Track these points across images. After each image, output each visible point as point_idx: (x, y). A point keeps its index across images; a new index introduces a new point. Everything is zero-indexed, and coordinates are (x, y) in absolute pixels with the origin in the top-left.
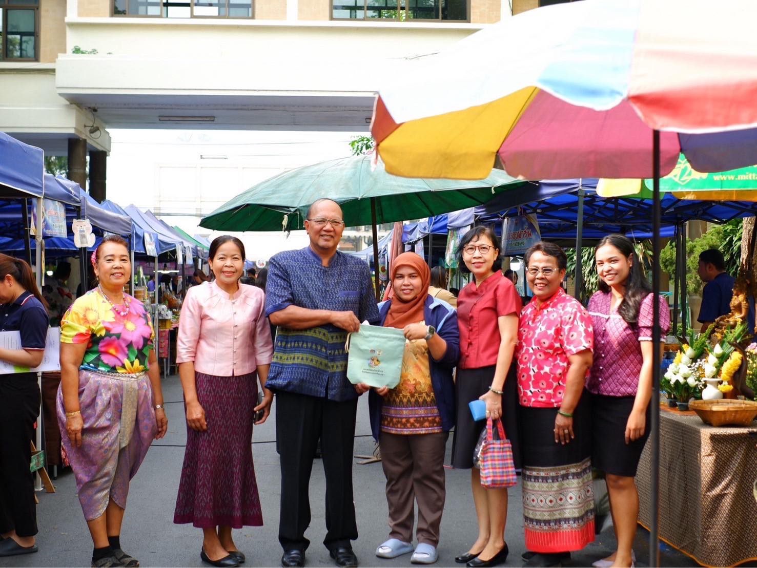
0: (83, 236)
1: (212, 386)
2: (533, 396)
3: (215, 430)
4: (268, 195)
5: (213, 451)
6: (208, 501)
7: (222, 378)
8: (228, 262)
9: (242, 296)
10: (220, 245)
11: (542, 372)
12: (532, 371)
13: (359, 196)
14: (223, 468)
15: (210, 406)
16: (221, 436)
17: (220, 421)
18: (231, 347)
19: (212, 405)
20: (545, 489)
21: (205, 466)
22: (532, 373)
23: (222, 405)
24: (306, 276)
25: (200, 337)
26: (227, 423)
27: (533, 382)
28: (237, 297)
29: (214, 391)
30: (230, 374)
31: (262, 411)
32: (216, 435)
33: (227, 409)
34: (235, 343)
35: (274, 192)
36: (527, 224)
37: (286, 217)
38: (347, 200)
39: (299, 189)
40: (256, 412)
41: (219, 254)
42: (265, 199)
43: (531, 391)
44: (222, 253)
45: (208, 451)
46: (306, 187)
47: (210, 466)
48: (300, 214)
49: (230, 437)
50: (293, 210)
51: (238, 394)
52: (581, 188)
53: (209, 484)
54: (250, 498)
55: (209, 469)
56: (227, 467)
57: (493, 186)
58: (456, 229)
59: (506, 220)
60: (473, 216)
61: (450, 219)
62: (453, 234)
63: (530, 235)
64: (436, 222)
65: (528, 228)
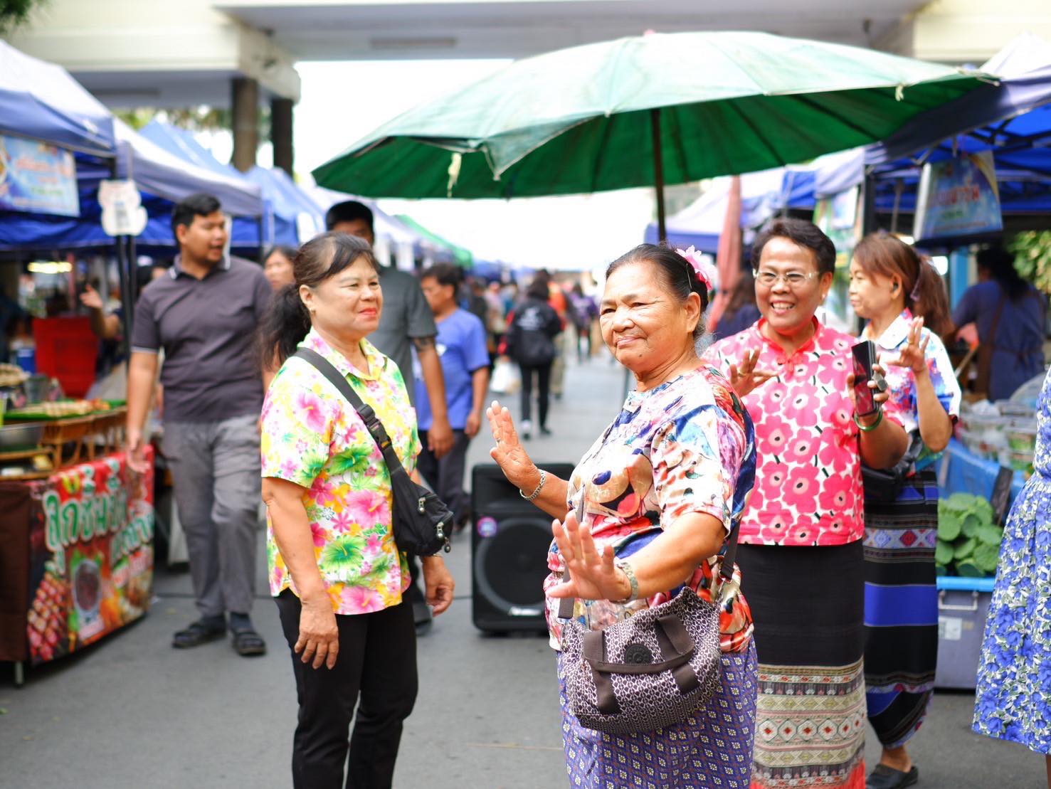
0: (121, 214)
2: (820, 525)
4: (431, 116)
11: (843, 474)
12: (821, 473)
13: (608, 110)
20: (820, 707)
22: (821, 478)
27: (822, 496)
35: (443, 111)
37: (457, 160)
38: (582, 120)
42: (423, 125)
43: (817, 515)
48: (489, 152)
50: (473, 144)
57: (900, 84)
58: (831, 196)
59: (927, 169)
60: (862, 168)
61: (819, 180)
62: (825, 208)
63: (975, 195)
64: (795, 187)
65: (974, 182)
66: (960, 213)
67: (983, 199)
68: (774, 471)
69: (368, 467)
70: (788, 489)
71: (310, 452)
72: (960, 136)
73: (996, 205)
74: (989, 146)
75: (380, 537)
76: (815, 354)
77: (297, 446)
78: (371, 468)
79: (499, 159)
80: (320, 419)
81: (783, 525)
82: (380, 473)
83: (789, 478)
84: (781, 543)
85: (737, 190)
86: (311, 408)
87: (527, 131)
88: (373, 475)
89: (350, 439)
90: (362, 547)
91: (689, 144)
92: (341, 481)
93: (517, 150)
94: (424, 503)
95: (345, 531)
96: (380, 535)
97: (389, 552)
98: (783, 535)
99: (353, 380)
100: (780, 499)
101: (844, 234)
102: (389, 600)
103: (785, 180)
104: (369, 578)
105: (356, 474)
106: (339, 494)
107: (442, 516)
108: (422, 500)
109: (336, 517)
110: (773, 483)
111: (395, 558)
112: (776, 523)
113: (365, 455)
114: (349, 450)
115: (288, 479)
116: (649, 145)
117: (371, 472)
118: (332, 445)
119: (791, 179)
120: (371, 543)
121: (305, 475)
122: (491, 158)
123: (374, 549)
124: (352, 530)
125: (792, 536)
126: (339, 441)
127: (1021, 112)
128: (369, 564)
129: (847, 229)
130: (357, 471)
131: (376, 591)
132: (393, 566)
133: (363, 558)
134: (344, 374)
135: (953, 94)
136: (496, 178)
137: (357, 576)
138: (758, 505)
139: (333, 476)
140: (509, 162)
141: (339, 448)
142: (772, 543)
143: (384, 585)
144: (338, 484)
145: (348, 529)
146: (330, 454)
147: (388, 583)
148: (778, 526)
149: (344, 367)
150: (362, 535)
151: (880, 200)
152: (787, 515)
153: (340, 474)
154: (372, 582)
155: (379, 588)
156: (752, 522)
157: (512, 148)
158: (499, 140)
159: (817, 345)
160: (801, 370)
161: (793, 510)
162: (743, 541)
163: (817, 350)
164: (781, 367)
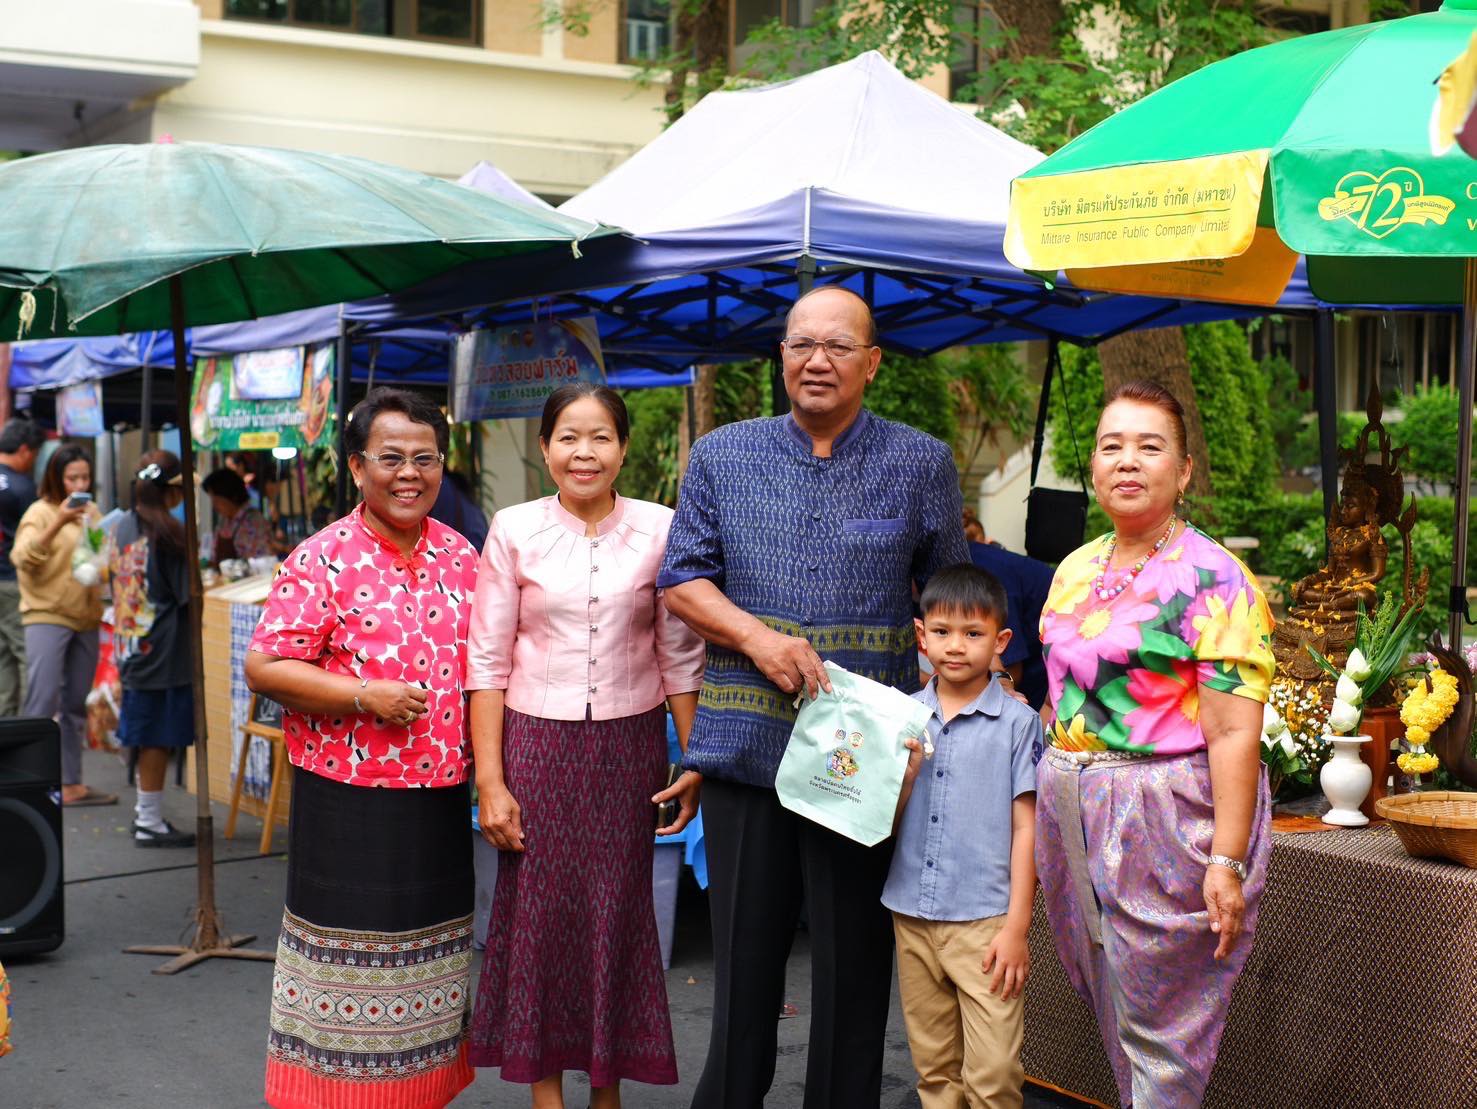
1: (539, 744)
3: (546, 850)
5: (542, 898)
6: (529, 1018)
7: (564, 723)
8: (583, 447)
9: (622, 527)
10: (566, 405)
13: (255, 249)
14: (570, 940)
15: (533, 792)
16: (561, 862)
17: (559, 829)
18: (583, 651)
19: (539, 791)
21: (523, 936)
23: (562, 791)
24: (767, 486)
25: (520, 628)
26: (575, 832)
28: (605, 530)
29: (545, 754)
30: (580, 716)
31: (672, 803)
32: (550, 862)
33: (576, 799)
34: (594, 641)
36: (564, 342)
37: (29, 299)
39: (39, 222)
40: (656, 805)
41: (562, 428)
44: (568, 425)
45: (529, 899)
47: (535, 934)
48: (60, 291)
49: (584, 864)
50: (37, 279)
51: (604, 763)
52: (807, 252)
53: (530, 978)
54: (640, 1015)
55: (532, 940)
56: (579, 936)
57: (575, 239)
60: (338, 325)
62: (215, 370)
63: (572, 369)
76: (430, 553)
79: (76, 302)
81: (432, 765)
93: (105, 291)
112: (423, 763)
122: (62, 300)
136: (72, 327)
148: (426, 766)
152: (436, 752)
157: (101, 288)
158: (79, 276)
159: (429, 543)
160: (423, 576)
161: (442, 745)
162: (375, 785)
163: (431, 548)
164: (402, 574)
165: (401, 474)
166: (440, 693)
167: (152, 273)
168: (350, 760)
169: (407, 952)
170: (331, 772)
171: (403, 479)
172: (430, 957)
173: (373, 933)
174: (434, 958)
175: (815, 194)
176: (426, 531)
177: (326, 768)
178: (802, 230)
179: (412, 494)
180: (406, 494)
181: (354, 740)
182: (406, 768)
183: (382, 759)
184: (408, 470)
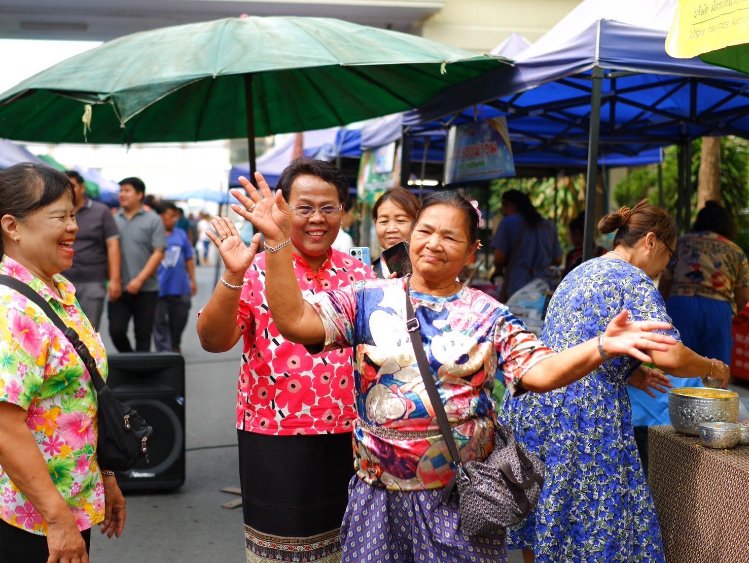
4: (68, 74)
13: (215, 73)
35: (76, 70)
36: (489, 133)
37: (88, 108)
38: (193, 80)
39: (118, 65)
42: (60, 80)
46: (130, 61)
48: (116, 104)
50: (102, 97)
52: (597, 64)
57: (444, 62)
58: (374, 149)
59: (453, 130)
60: (401, 129)
61: (364, 137)
62: (368, 158)
63: (494, 150)
64: (345, 142)
65: (492, 140)
66: (482, 163)
67: (500, 153)
68: (323, 372)
69: (79, 388)
70: (335, 386)
71: (30, 374)
72: (479, 106)
73: (509, 157)
74: (504, 113)
75: (88, 457)
76: (333, 270)
77: (19, 369)
78: (82, 389)
79: (124, 110)
80: (35, 342)
81: (333, 416)
82: (89, 395)
83: (335, 376)
84: (332, 432)
85: (300, 143)
86: (27, 330)
87: (148, 88)
88: (83, 397)
89: (65, 362)
90: (72, 469)
91: (271, 106)
92: (51, 404)
93: (138, 104)
94: (129, 419)
95: (55, 453)
96: (88, 455)
97: (94, 471)
98: (334, 425)
99: (55, 305)
100: (330, 395)
101: (384, 177)
102: (96, 517)
103: (339, 135)
104: (78, 499)
105: (66, 397)
106: (50, 417)
107: (145, 431)
108: (127, 417)
109: (47, 440)
110: (323, 381)
111: (99, 476)
112: (328, 416)
113: (77, 376)
114: (63, 372)
115: (14, 402)
116: (242, 105)
117: (81, 394)
118: (47, 367)
119: (343, 135)
120: (81, 464)
121: (26, 398)
122: (117, 110)
123: (83, 470)
124: (62, 452)
125: (340, 425)
126: (54, 363)
127: (530, 87)
128: (79, 485)
129: (387, 173)
130: (68, 394)
131: (84, 510)
132: (98, 484)
133: (73, 480)
134: (47, 300)
135: (474, 74)
136: (122, 126)
137: (68, 497)
138: (310, 402)
139: (45, 399)
140: (132, 113)
141: (54, 370)
142: (325, 432)
143: (91, 504)
144: (49, 407)
145: (59, 451)
146: (45, 377)
147: (94, 501)
148: (329, 418)
149: (47, 293)
150: (73, 456)
151: (412, 153)
152: (336, 407)
153: (52, 398)
154: (80, 502)
155: (86, 507)
156: (304, 416)
157: (135, 102)
158: (124, 95)
159: (332, 263)
160: (326, 285)
161: (340, 403)
162: (295, 434)
163: (334, 267)
164: (311, 282)
165: (311, 220)
166: (337, 365)
167: (162, 91)
168: (275, 419)
169: (315, 550)
170: (264, 429)
171: (313, 223)
172: (329, 552)
173: (293, 538)
174: (332, 553)
175: (604, 24)
176: (331, 256)
177: (261, 427)
178: (594, 49)
179: (319, 234)
180: (315, 234)
181: (276, 404)
182: (315, 420)
183: (298, 414)
184: (316, 217)
